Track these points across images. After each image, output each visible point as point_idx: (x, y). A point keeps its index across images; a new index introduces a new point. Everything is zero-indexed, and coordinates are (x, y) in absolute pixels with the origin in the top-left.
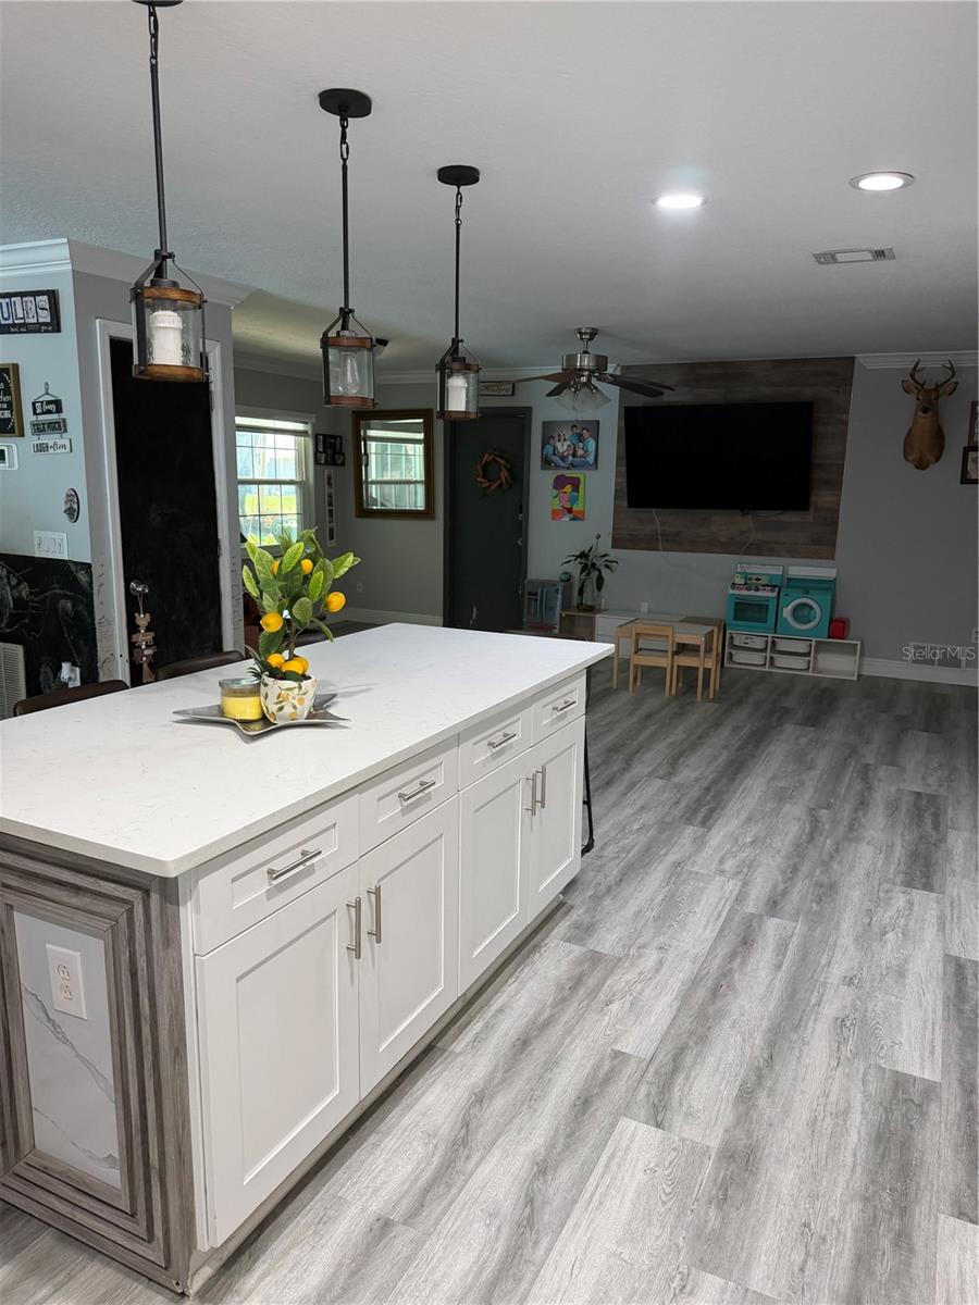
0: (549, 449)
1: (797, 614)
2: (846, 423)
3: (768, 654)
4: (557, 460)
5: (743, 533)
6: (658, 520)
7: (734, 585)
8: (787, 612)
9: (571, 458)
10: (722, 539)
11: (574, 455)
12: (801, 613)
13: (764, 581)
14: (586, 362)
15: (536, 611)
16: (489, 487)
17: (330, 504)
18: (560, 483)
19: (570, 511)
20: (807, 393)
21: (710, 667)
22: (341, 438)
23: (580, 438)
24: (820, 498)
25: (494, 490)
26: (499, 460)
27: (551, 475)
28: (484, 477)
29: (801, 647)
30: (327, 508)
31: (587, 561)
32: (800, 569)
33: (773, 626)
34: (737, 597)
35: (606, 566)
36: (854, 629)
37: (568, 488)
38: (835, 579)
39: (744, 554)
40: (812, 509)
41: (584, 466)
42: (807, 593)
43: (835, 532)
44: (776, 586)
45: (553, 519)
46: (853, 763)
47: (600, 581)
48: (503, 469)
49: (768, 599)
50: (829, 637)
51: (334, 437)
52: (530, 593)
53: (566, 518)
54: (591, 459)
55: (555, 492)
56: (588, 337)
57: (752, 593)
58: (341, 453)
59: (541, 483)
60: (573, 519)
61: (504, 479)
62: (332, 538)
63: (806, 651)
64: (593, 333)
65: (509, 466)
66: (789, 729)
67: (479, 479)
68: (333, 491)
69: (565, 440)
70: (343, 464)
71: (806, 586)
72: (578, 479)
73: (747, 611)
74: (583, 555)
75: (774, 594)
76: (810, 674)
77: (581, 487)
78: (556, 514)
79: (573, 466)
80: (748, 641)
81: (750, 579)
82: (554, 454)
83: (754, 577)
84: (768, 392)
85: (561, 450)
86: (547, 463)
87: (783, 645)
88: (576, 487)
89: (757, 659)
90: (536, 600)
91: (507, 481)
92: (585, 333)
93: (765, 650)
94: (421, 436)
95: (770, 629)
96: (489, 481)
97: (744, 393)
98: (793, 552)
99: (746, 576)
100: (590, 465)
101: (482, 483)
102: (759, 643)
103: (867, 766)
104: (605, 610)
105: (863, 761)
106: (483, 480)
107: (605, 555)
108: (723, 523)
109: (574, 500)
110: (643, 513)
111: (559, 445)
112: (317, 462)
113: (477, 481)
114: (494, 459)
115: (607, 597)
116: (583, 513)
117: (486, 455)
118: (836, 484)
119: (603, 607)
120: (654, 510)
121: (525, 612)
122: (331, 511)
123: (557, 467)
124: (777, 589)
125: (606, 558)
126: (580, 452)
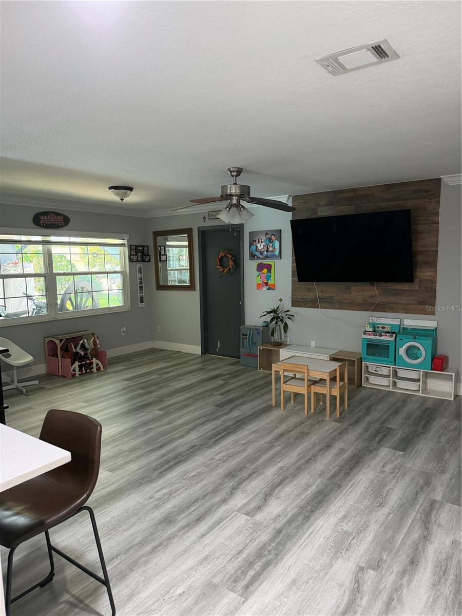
0: (253, 247)
1: (410, 352)
2: (438, 223)
3: (391, 379)
4: (258, 254)
5: (372, 297)
6: (317, 289)
7: (365, 332)
8: (402, 351)
9: (265, 253)
10: (359, 301)
11: (267, 251)
12: (411, 352)
13: (388, 329)
14: (234, 190)
15: (247, 346)
16: (223, 271)
17: (141, 283)
18: (260, 267)
19: (267, 284)
20: (409, 204)
21: (335, 395)
22: (148, 246)
23: (270, 240)
24: (422, 274)
25: (226, 273)
26: (227, 255)
27: (255, 263)
28: (220, 266)
29: (414, 375)
30: (139, 285)
31: (276, 315)
32: (412, 322)
33: (393, 360)
34: (368, 340)
35: (289, 318)
36: (451, 364)
37: (265, 271)
38: (436, 328)
39: (372, 311)
40: (417, 281)
41: (273, 257)
42: (415, 338)
43: (434, 297)
44: (394, 333)
45: (257, 289)
46: (423, 497)
47: (286, 327)
48: (230, 260)
49: (389, 342)
50: (432, 369)
51: (143, 247)
52: (243, 335)
53: (265, 289)
54: (277, 253)
55: (258, 273)
56: (235, 174)
57: (378, 337)
58: (148, 255)
59: (250, 267)
60: (269, 289)
61: (231, 267)
62: (142, 301)
63: (418, 378)
64: (239, 171)
65: (233, 259)
66: (384, 452)
67: (218, 267)
68: (142, 276)
69: (262, 242)
70: (149, 261)
71: (415, 333)
72: (271, 265)
73: (375, 349)
74: (274, 311)
75: (392, 339)
76: (420, 394)
77: (272, 270)
78: (259, 286)
79: (267, 257)
80: (378, 369)
81: (378, 327)
82: (256, 251)
83: (380, 326)
84: (384, 205)
85: (260, 248)
86: (253, 256)
87: (401, 373)
88: (269, 270)
89: (384, 382)
90: (247, 338)
91: (233, 268)
92: (233, 171)
93: (388, 376)
94: (186, 243)
95: (391, 362)
96: (224, 267)
97: (368, 207)
98: (407, 310)
99: (374, 326)
100: (277, 257)
101: (220, 269)
102: (385, 371)
103: (433, 502)
104: (289, 345)
105: (432, 496)
106: (220, 267)
107: (288, 311)
108: (358, 291)
109: (269, 278)
110: (309, 285)
111: (258, 245)
112: (131, 260)
113: (216, 268)
114: (225, 256)
115: (290, 337)
116: (274, 285)
117: (221, 253)
118: (433, 264)
119: (288, 343)
120: (314, 283)
121: (241, 345)
122: (141, 287)
123: (258, 258)
124: (394, 335)
125: (288, 313)
126: (271, 249)
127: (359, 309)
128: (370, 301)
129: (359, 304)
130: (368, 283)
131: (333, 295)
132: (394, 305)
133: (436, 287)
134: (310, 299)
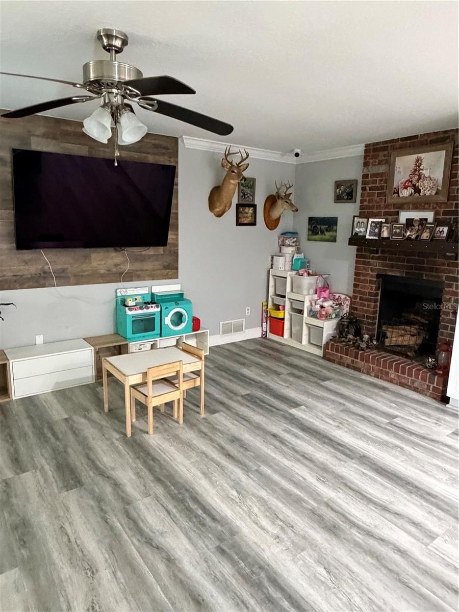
127: (102, 281)
128: (114, 270)
129: (102, 276)
130: (112, 249)
131: (66, 266)
132: (140, 272)
133: (178, 250)
134: (29, 276)
